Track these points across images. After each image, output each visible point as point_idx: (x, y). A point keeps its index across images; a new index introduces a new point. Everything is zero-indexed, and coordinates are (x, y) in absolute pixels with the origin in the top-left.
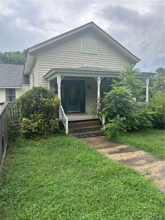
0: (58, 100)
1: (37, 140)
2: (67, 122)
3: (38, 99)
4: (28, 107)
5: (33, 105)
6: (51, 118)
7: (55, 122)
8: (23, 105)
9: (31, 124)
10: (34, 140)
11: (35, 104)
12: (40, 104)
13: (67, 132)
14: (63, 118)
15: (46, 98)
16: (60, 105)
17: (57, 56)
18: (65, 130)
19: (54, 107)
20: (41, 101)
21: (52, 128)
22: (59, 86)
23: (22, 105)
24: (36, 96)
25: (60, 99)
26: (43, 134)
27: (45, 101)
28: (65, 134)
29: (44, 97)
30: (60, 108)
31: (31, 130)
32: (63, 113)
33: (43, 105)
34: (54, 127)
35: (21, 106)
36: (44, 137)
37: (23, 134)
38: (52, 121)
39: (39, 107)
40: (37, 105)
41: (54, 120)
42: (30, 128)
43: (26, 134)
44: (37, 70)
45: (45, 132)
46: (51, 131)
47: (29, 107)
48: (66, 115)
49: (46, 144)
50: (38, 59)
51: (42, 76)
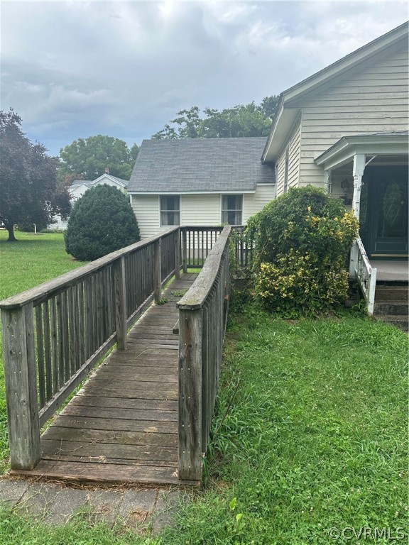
0: (353, 223)
1: (292, 318)
2: (373, 283)
3: (301, 217)
4: (275, 236)
5: (288, 232)
6: (329, 267)
7: (340, 279)
8: (263, 232)
9: (280, 278)
10: (282, 317)
11: (293, 232)
12: (303, 230)
13: (370, 309)
14: (361, 270)
15: (321, 216)
16: (355, 236)
17: (356, 103)
18: (365, 303)
19: (340, 240)
20: (308, 223)
21: (329, 294)
22: (358, 183)
23: (261, 232)
24: (296, 212)
25: (358, 218)
26: (307, 307)
27: (317, 222)
28: (365, 314)
29: (316, 214)
30: (354, 242)
31: (278, 293)
32: (364, 256)
33: (311, 234)
34: (334, 293)
35: (260, 234)
36: (307, 312)
37: (261, 299)
38: (331, 276)
39: (303, 237)
40: (297, 233)
41: (336, 273)
42: (277, 287)
43: (267, 300)
44: (299, 144)
45: (312, 302)
46: (327, 300)
47: (278, 237)
48: (370, 263)
49: (314, 331)
50: (304, 117)
51: (312, 161)
